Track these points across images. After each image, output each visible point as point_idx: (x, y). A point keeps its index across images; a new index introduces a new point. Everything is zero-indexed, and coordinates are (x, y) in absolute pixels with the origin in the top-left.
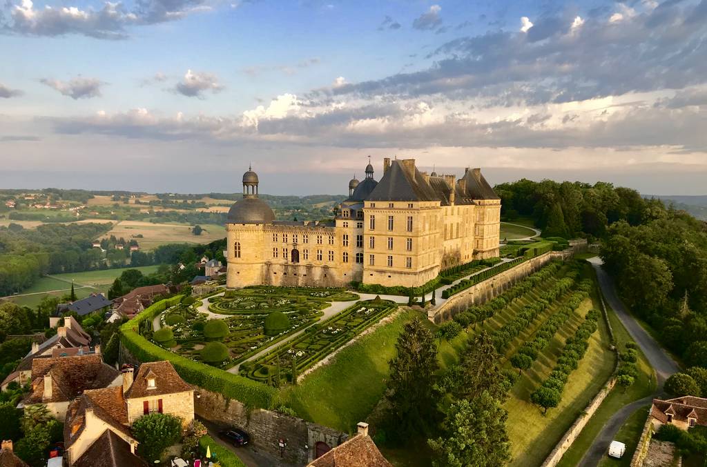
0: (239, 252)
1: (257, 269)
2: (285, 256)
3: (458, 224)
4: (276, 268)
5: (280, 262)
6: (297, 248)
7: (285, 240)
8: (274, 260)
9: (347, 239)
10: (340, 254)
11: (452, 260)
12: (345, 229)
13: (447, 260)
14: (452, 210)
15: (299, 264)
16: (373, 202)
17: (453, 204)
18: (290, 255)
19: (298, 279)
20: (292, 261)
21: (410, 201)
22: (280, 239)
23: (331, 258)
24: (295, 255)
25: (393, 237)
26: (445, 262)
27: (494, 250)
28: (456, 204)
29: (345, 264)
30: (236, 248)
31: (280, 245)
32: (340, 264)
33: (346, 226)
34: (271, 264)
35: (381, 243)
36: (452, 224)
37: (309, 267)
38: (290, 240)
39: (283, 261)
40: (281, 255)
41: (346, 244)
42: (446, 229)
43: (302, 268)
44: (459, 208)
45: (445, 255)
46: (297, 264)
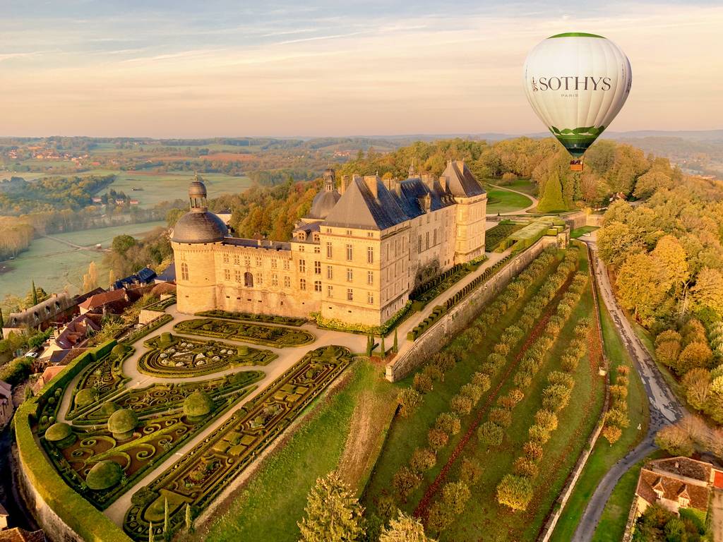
0: (187, 274)
1: (209, 292)
2: (238, 279)
3: (435, 230)
4: (229, 291)
5: (233, 285)
6: (251, 271)
7: (237, 262)
8: (226, 283)
9: (304, 264)
10: (297, 280)
11: (428, 272)
12: (302, 254)
13: (423, 274)
14: (428, 217)
15: (253, 288)
16: (330, 228)
17: (428, 211)
18: (243, 278)
19: (253, 306)
20: (246, 285)
21: (370, 229)
22: (232, 260)
23: (287, 284)
24: (248, 279)
25: (354, 269)
26: (419, 277)
27: (478, 249)
28: (433, 209)
29: (303, 292)
30: (183, 269)
31: (232, 266)
32: (298, 290)
33: (302, 250)
34: (224, 287)
35: (340, 273)
36: (428, 234)
37: (264, 293)
38: (242, 263)
39: (236, 284)
40: (232, 278)
41: (302, 270)
42: (420, 241)
43: (257, 293)
44: (436, 214)
45: (420, 268)
46: (251, 288)
